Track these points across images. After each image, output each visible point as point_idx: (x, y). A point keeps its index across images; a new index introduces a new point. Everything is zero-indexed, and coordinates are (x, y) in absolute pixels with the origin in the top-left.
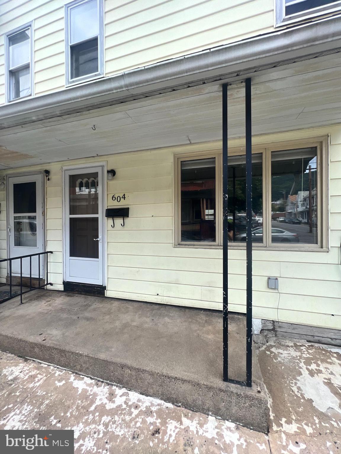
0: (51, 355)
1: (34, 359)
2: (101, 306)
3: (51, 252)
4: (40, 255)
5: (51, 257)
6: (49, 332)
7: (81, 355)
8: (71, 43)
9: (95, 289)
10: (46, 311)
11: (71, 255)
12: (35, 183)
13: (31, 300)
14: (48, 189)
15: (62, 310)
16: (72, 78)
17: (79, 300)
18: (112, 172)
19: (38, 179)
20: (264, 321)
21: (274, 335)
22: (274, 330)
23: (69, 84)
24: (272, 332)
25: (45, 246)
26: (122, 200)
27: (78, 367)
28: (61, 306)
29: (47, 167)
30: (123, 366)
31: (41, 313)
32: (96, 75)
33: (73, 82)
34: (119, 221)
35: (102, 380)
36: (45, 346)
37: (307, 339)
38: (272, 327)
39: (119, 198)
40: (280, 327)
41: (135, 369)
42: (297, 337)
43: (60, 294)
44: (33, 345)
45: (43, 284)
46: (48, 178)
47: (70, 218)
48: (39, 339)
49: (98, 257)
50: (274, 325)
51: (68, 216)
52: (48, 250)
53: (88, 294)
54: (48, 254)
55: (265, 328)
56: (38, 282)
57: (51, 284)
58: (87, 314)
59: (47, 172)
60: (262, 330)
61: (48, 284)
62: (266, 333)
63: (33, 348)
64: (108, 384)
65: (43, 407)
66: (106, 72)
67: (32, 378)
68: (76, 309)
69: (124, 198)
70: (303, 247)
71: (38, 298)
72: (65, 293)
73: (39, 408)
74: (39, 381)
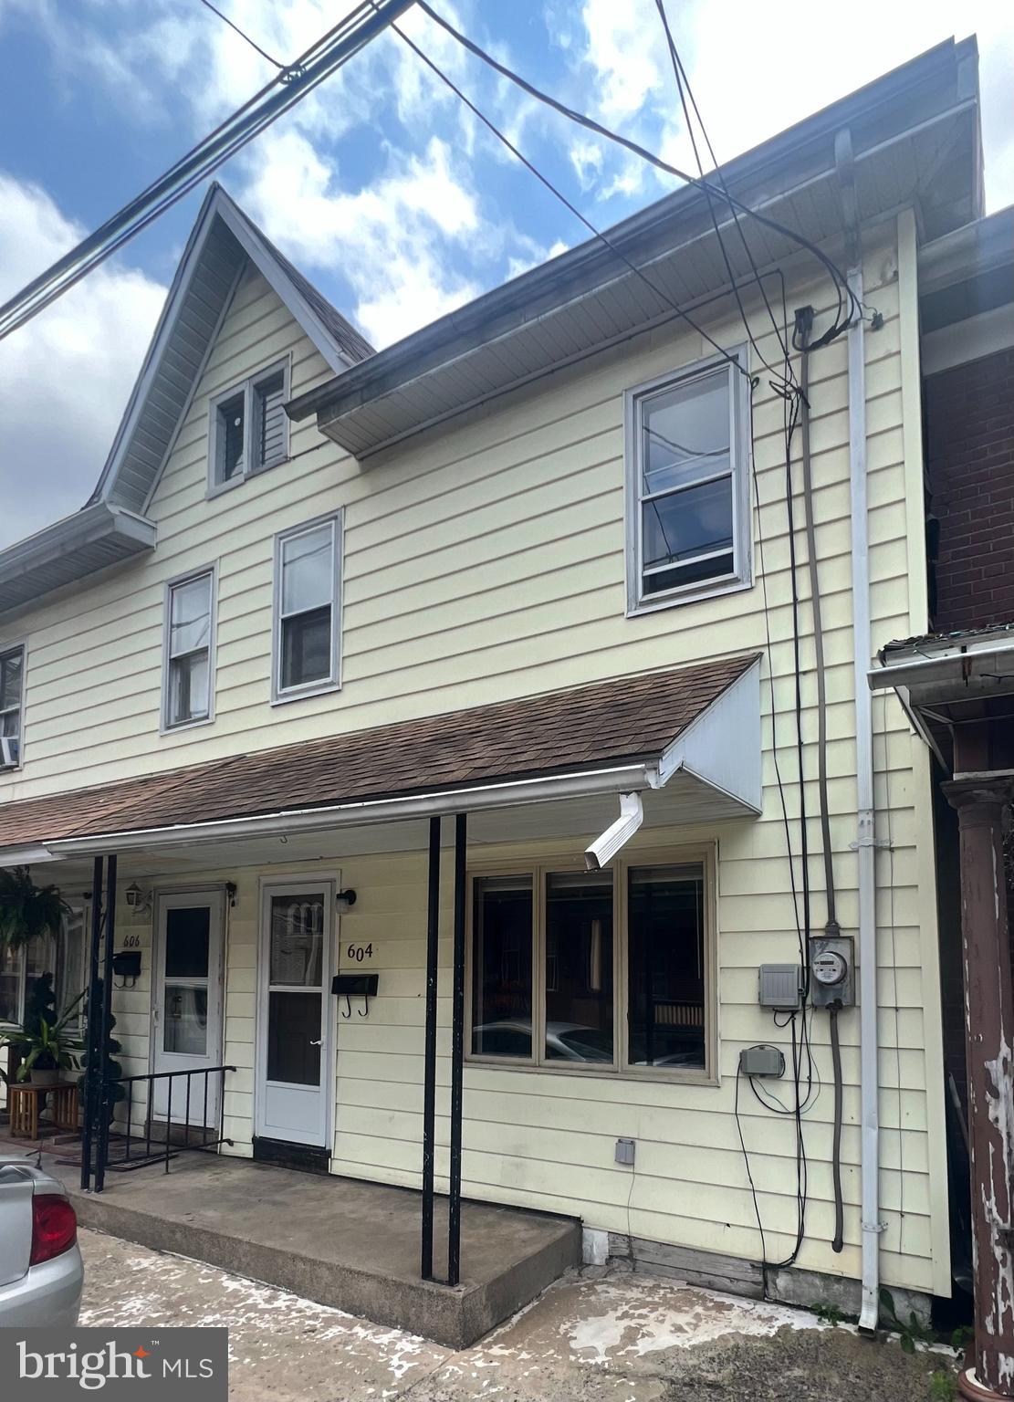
0: (200, 1244)
1: (174, 1254)
2: (314, 1187)
3: (234, 1069)
4: (209, 1073)
5: (232, 1081)
6: (201, 1212)
7: (240, 1241)
8: (283, 613)
9: (310, 1156)
10: (206, 1187)
11: (270, 1078)
12: (208, 910)
13: (186, 1169)
14: (233, 923)
15: (236, 1188)
16: (283, 686)
17: (276, 1175)
18: (349, 897)
19: (214, 901)
20: (613, 1235)
21: (631, 1270)
22: (630, 1257)
23: (277, 700)
24: (628, 1261)
25: (221, 1055)
26: (366, 955)
27: (236, 1263)
28: (236, 1182)
29: (232, 878)
30: (295, 1257)
31: (197, 1189)
32: (326, 685)
33: (286, 695)
34: (358, 1003)
35: (267, 1284)
36: (191, 1229)
37: (690, 1279)
38: (628, 1251)
39: (360, 951)
40: (641, 1251)
41: (310, 1260)
42: (672, 1274)
43: (245, 1163)
44: (175, 1227)
45: (215, 1140)
46: (231, 900)
47: (272, 994)
48: (184, 1219)
49: (318, 1084)
50: (630, 1246)
51: (266, 989)
52: (226, 1064)
53: (297, 1167)
54: (227, 1071)
55: (615, 1253)
56: (201, 1135)
57: (230, 1143)
58: (278, 1197)
59: (232, 888)
60: (611, 1257)
61: (222, 1141)
62: (617, 1262)
63: (173, 1232)
64: (273, 1289)
65: (173, 1297)
66: (344, 680)
67: (167, 1272)
68: (263, 1188)
69: (370, 953)
70: (680, 1076)
71: (200, 1167)
72: (255, 1164)
73: (169, 1297)
74: (175, 1275)
